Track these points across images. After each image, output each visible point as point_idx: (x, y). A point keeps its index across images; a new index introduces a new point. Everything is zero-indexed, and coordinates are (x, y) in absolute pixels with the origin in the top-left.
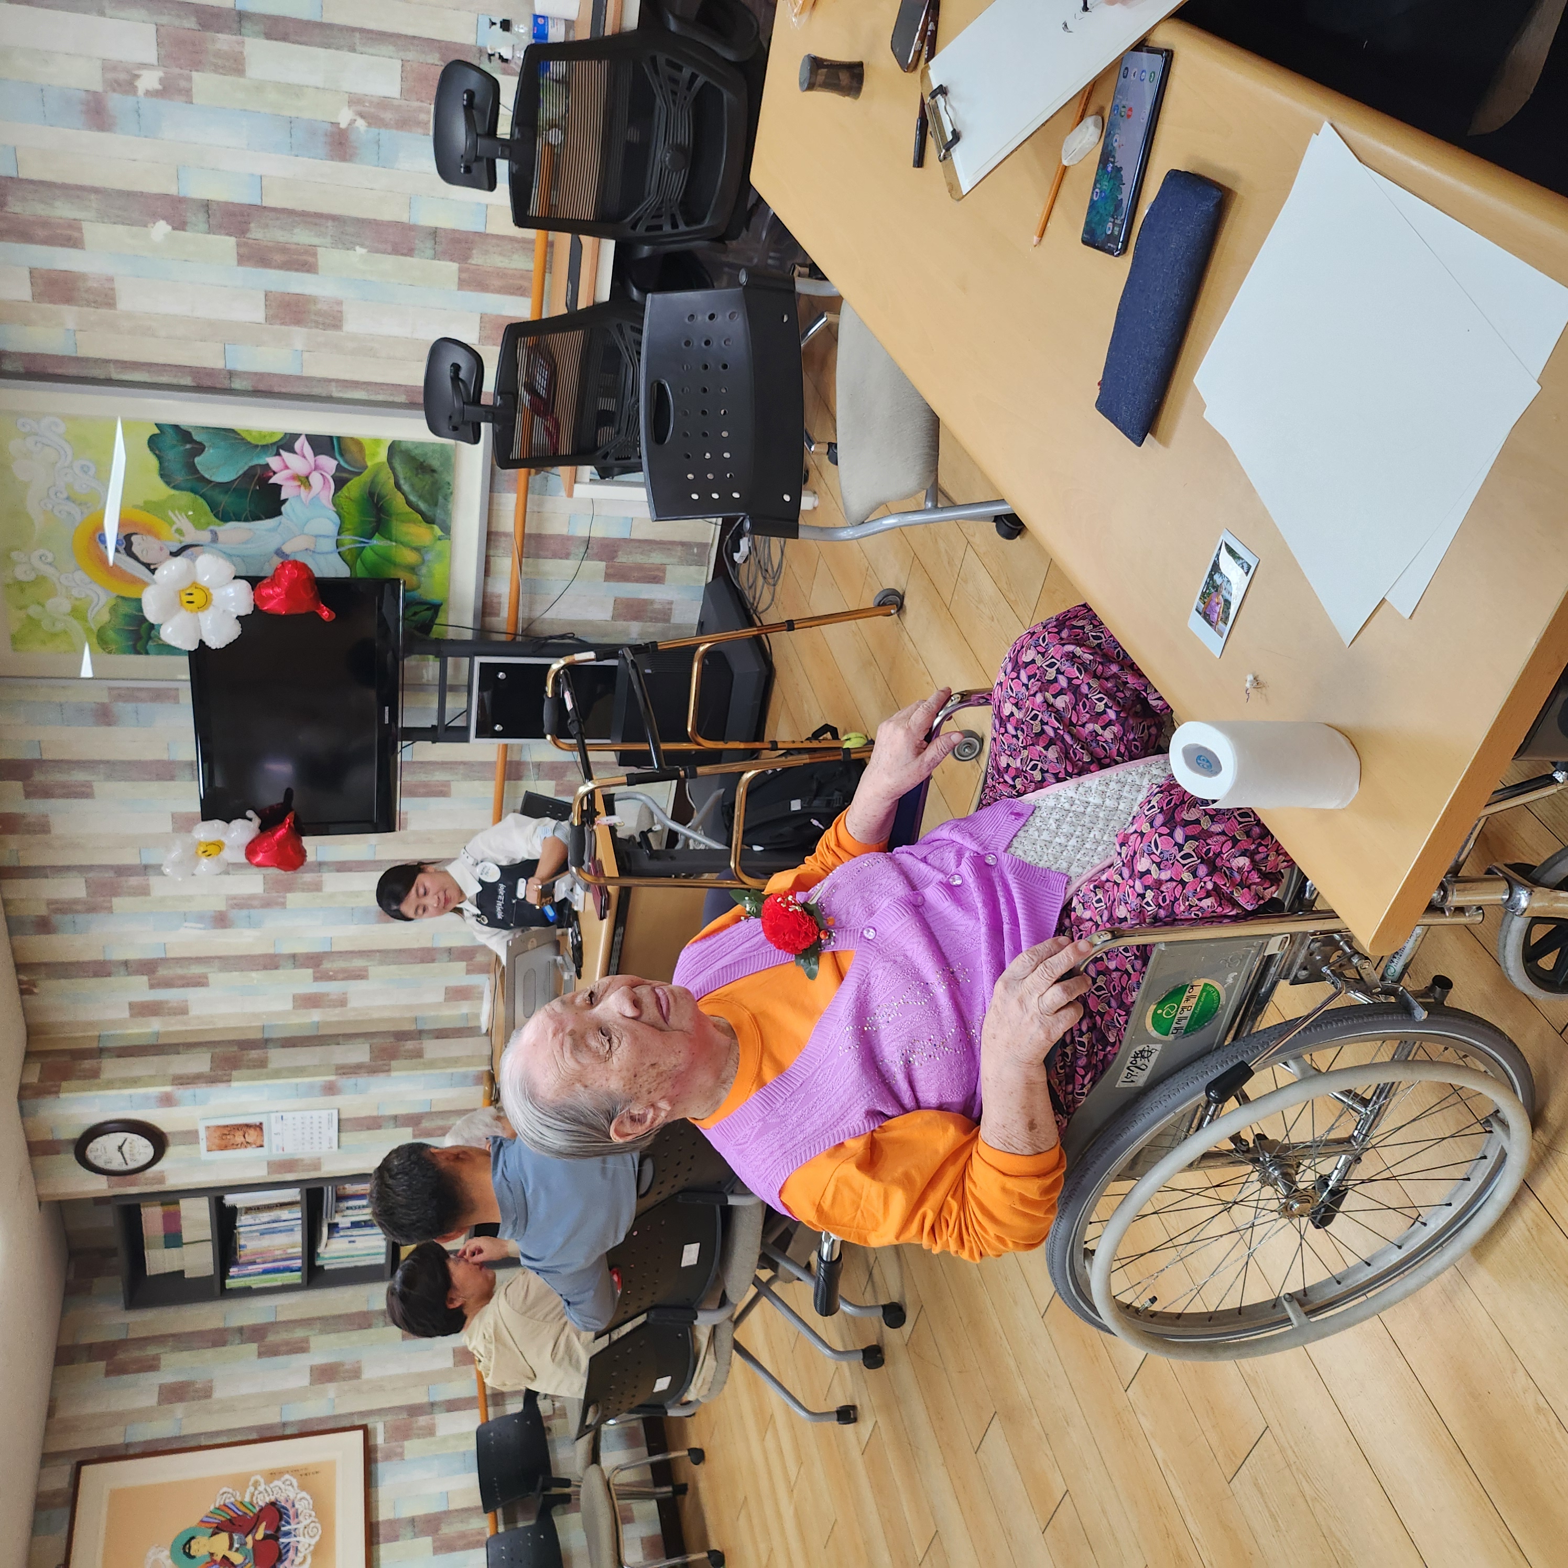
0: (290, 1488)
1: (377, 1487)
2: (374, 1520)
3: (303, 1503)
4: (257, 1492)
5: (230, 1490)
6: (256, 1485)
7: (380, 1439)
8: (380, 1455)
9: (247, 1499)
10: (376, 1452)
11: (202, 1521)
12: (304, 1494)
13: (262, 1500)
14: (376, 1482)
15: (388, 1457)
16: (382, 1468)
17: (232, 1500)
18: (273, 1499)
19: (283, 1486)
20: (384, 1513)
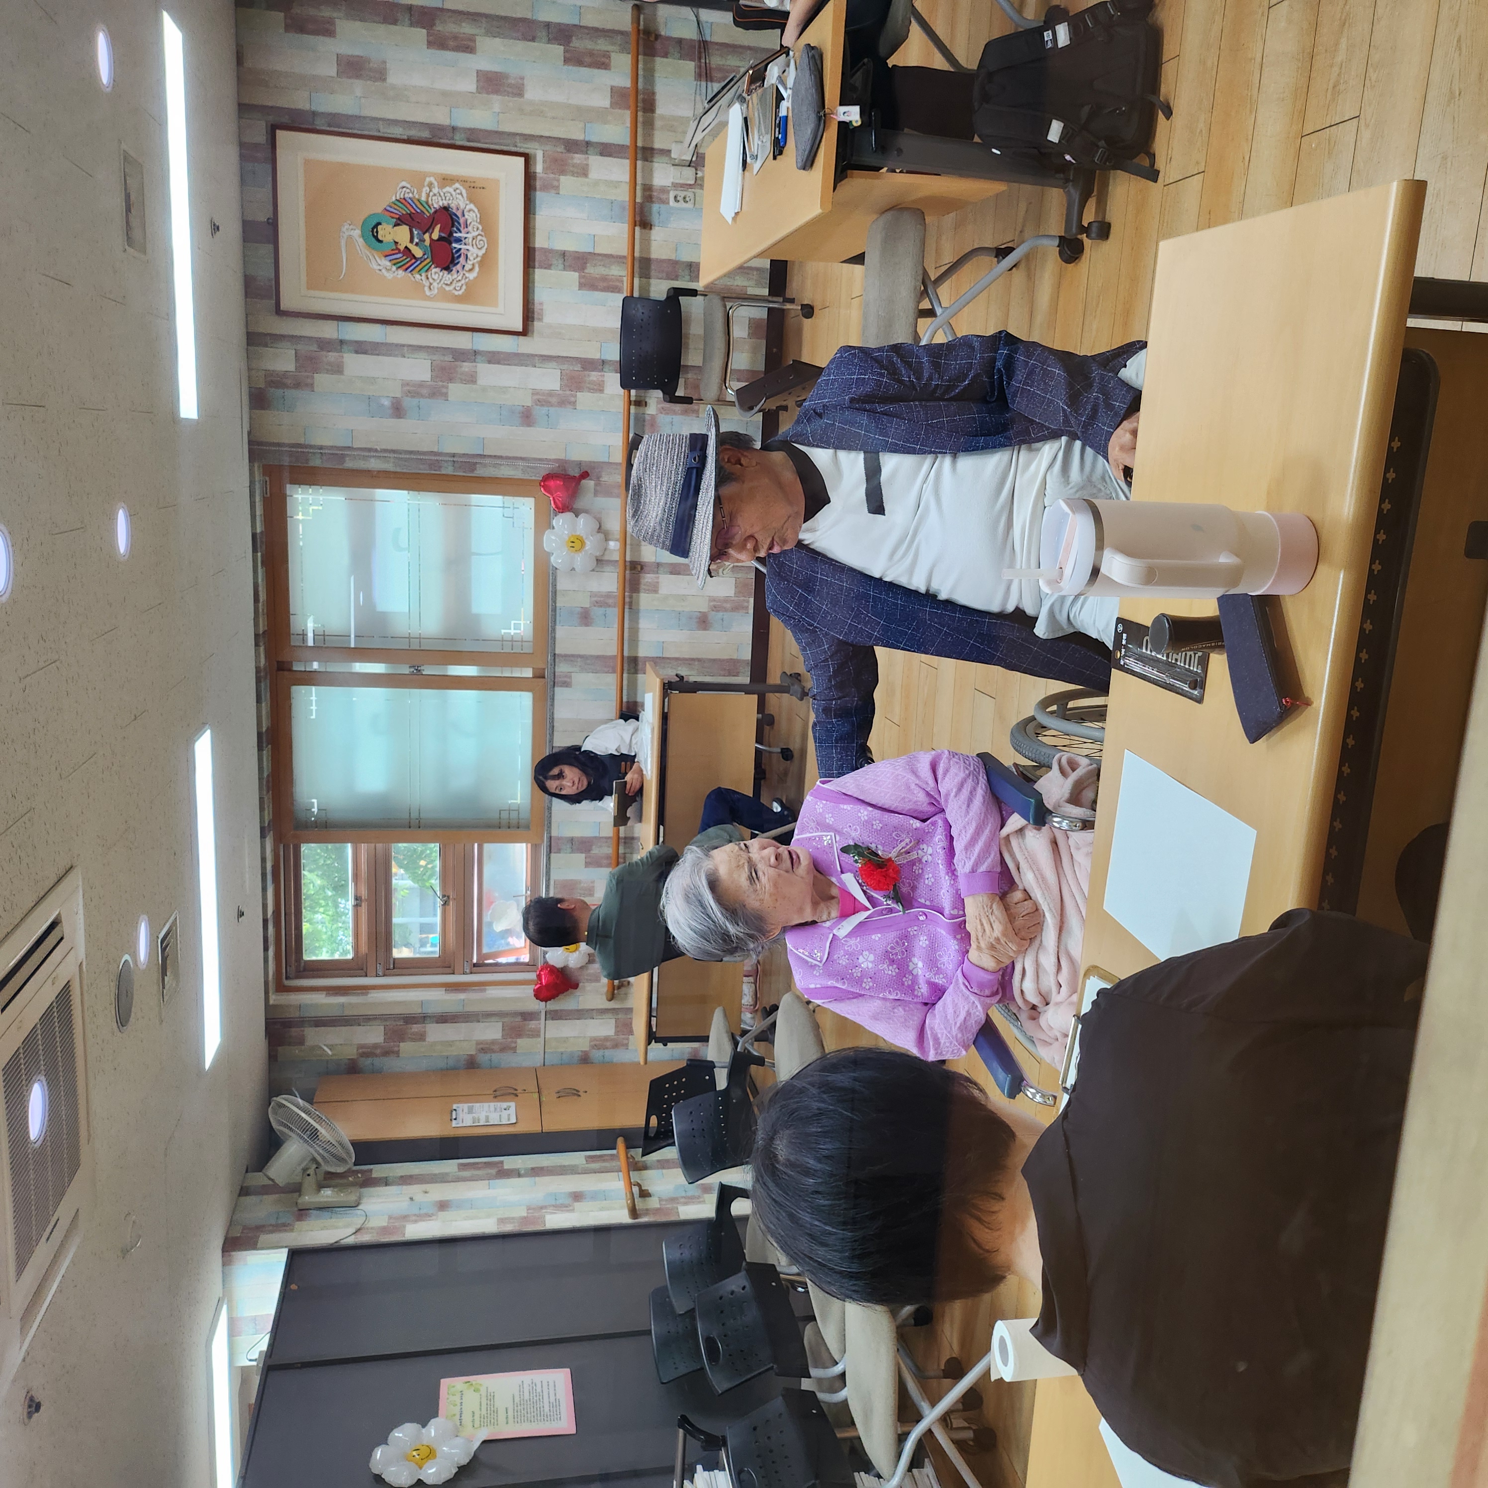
0: (460, 197)
1: (534, 214)
2: (531, 245)
3: (472, 216)
4: (431, 194)
5: (409, 186)
6: (430, 185)
7: (539, 168)
8: (538, 184)
9: (423, 199)
10: (535, 179)
11: (385, 209)
12: (472, 206)
13: (437, 203)
14: (535, 208)
15: (546, 188)
16: (540, 196)
17: (411, 195)
18: (446, 203)
19: (454, 193)
20: (540, 242)
